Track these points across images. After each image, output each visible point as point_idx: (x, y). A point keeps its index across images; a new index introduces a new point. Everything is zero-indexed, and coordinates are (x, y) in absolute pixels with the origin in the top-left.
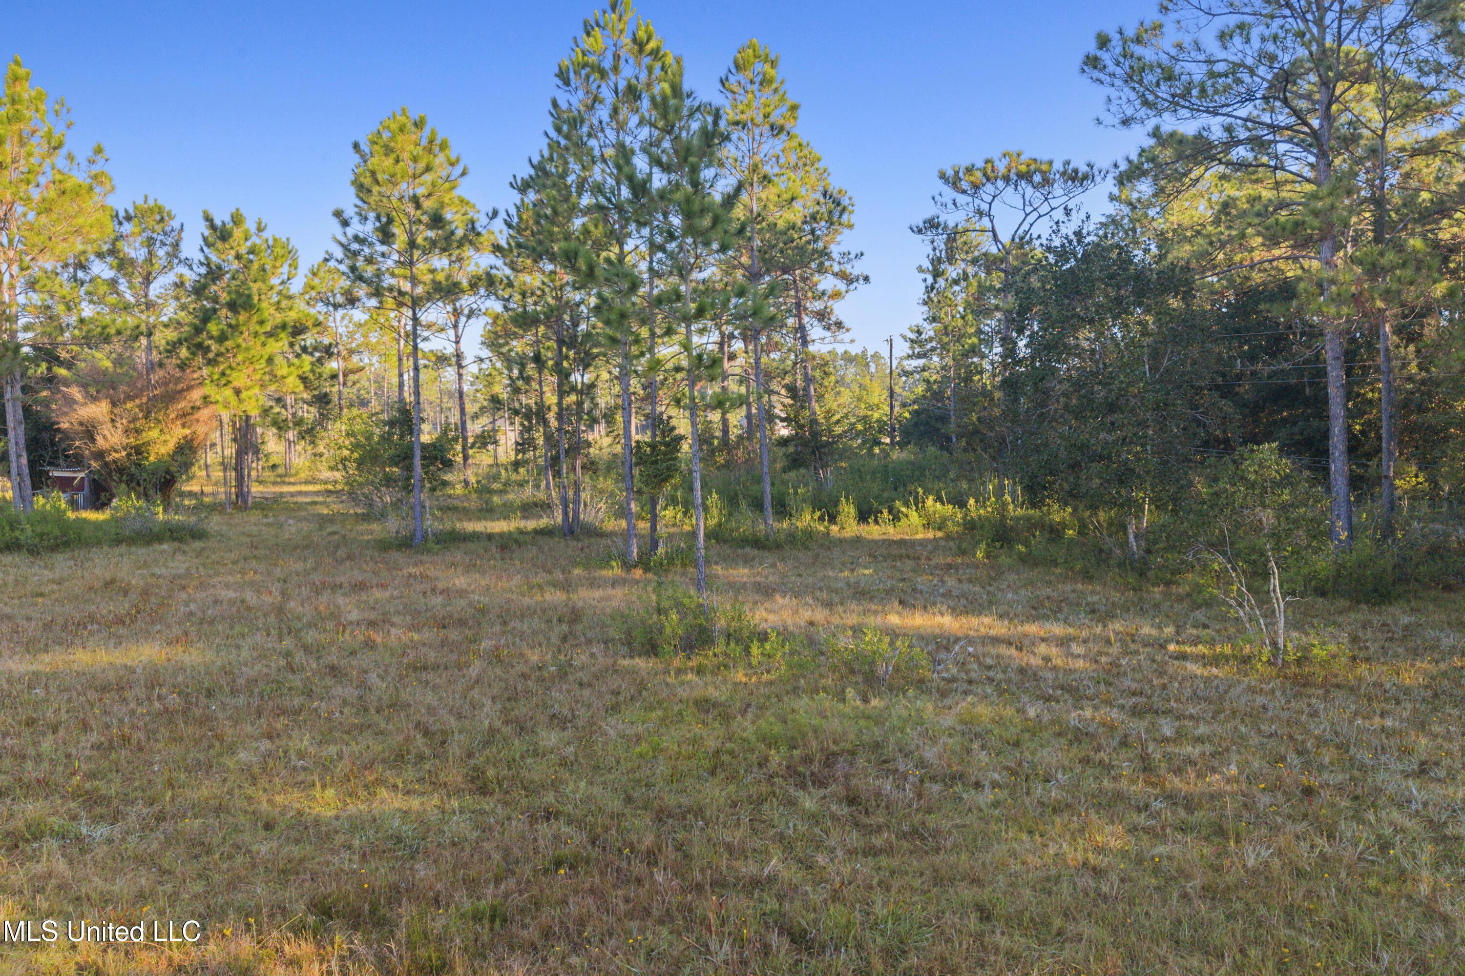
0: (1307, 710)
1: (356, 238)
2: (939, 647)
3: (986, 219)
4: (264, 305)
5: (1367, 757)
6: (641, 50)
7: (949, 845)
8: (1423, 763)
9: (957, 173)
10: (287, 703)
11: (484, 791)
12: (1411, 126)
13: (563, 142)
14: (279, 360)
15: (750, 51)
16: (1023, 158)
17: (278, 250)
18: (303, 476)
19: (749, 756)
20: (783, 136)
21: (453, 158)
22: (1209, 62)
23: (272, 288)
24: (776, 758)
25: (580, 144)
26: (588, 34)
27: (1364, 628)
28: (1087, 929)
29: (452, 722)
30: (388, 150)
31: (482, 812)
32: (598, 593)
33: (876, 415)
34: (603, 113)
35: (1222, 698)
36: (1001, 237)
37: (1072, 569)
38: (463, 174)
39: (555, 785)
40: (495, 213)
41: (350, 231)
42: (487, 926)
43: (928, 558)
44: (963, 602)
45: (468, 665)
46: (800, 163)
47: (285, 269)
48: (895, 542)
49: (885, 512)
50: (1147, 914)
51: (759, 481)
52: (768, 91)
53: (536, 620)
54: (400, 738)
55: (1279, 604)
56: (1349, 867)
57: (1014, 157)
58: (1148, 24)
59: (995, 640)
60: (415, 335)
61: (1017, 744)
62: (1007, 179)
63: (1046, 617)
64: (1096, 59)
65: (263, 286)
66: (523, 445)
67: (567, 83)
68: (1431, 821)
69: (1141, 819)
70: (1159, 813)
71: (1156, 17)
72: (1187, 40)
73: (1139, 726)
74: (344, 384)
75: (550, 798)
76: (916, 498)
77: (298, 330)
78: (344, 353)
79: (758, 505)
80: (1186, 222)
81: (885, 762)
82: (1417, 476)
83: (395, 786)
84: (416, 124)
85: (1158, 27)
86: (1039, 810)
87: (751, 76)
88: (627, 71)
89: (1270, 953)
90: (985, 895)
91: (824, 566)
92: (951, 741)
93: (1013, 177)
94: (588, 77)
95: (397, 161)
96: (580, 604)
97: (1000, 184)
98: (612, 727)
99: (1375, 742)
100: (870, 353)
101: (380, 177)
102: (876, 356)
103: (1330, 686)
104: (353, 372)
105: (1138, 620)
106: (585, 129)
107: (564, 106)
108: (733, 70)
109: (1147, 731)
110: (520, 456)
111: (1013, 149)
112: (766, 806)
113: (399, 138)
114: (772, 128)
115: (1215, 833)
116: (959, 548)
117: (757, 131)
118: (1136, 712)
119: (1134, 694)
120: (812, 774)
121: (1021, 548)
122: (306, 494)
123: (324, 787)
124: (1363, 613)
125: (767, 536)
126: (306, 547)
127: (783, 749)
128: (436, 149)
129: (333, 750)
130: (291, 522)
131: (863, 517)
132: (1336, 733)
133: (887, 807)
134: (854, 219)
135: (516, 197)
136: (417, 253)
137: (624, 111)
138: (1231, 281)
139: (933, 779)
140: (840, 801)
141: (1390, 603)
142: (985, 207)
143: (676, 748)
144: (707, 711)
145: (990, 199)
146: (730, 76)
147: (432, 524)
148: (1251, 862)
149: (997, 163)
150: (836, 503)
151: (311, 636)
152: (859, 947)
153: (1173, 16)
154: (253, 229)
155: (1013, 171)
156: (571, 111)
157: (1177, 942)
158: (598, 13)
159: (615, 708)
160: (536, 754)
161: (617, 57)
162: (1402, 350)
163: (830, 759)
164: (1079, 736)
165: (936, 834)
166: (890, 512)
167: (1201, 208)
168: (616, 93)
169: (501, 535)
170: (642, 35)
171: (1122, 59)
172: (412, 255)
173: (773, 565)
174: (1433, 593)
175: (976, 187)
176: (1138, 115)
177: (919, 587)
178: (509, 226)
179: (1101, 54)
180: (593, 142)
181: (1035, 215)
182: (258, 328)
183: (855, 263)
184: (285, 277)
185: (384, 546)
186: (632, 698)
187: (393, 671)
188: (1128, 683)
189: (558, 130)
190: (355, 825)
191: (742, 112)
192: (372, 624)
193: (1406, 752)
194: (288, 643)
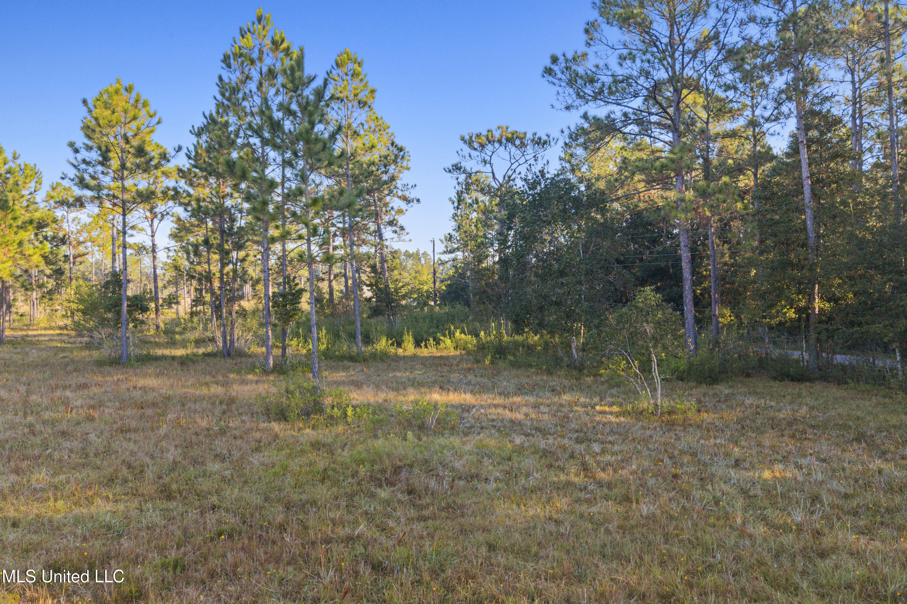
0: (674, 437)
1: (84, 161)
2: (463, 410)
3: (488, 166)
4: (16, 207)
5: (706, 458)
6: (277, 48)
7: (470, 512)
8: (737, 461)
9: (471, 137)
10: (30, 452)
11: (170, 497)
12: (722, 122)
13: (226, 102)
14: (26, 245)
15: (346, 56)
16: (510, 130)
17: (28, 172)
18: (42, 325)
19: (346, 471)
20: (366, 108)
21: (152, 113)
22: (613, 76)
23: (23, 196)
24: (362, 471)
25: (237, 104)
26: (243, 37)
27: (704, 396)
28: (551, 552)
29: (148, 460)
30: (107, 106)
31: (168, 510)
32: (247, 388)
33: (425, 288)
34: (253, 86)
35: (627, 432)
36: (497, 176)
37: (541, 369)
38: (159, 123)
39: (218, 492)
40: (180, 149)
41: (80, 157)
42: (171, 573)
43: (457, 365)
44: (478, 387)
45: (158, 428)
46: (377, 129)
47: (33, 184)
48: (437, 357)
49: (431, 340)
50: (586, 542)
51: (353, 323)
52: (356, 81)
53: (205, 403)
54: (111, 470)
55: (658, 379)
56: (698, 512)
57: (505, 129)
58: (579, 53)
59: (496, 406)
60: (125, 233)
61: (510, 459)
62: (500, 142)
63: (526, 394)
64: (551, 69)
65: (17, 196)
66: (197, 301)
67: (229, 66)
68: (742, 489)
69: (582, 495)
70: (592, 491)
71: (585, 49)
72: (601, 64)
73: (580, 448)
74: (74, 263)
75: (214, 499)
76: (450, 332)
77: (41, 225)
78: (74, 243)
79: (352, 336)
80: (603, 174)
81: (431, 470)
82: (730, 316)
83: (107, 497)
84: (126, 90)
85: (585, 55)
86: (523, 492)
87: (346, 71)
88: (268, 61)
89: (656, 557)
90: (491, 538)
91: (394, 370)
92: (471, 457)
93: (504, 141)
94: (242, 63)
95: (113, 112)
96: (234, 394)
97: (497, 145)
98: (256, 459)
99: (711, 451)
100: (421, 252)
101: (101, 122)
102: (425, 254)
103: (686, 425)
104: (80, 256)
105: (578, 394)
106: (240, 95)
107: (226, 80)
108: (335, 67)
109: (585, 450)
110: (194, 309)
111: (504, 124)
112: (357, 498)
113: (115, 98)
114: (359, 102)
115: (625, 500)
116: (475, 359)
117: (350, 105)
118: (578, 441)
119: (577, 431)
120: (386, 479)
121: (512, 358)
122: (45, 335)
123: (56, 500)
124: (703, 388)
125: (358, 354)
126: (46, 365)
127: (368, 466)
128: (140, 105)
129: (62, 477)
130: (34, 351)
131: (417, 344)
132: (690, 448)
133: (432, 494)
134: (410, 164)
135: (194, 139)
136: (126, 173)
137: (266, 84)
138: (628, 208)
139: (460, 478)
140: (403, 492)
141: (718, 384)
142: (488, 158)
143: (298, 469)
144: (319, 450)
145: (490, 154)
146: (333, 71)
147: (134, 351)
148: (645, 513)
149: (494, 132)
150: (401, 335)
151: (47, 415)
152: (415, 568)
153: (593, 49)
154: (10, 157)
155: (504, 137)
156: (230, 83)
157: (604, 556)
158: (250, 24)
159: (258, 450)
160: (204, 475)
161: (261, 52)
162: (721, 247)
163: (397, 470)
164: (545, 453)
165: (462, 506)
166: (434, 340)
167: (611, 167)
168: (261, 74)
169: (181, 357)
170: (277, 38)
171: (565, 70)
172: (123, 174)
173: (362, 371)
174: (741, 378)
175: (482, 146)
176: (575, 104)
177: (452, 380)
178: (189, 158)
179: (553, 67)
180: (245, 103)
181: (517, 164)
182: (12, 222)
183: (411, 190)
184: (33, 190)
185: (100, 364)
186: (270, 444)
187: (106, 434)
188: (573, 425)
189: (223, 95)
190: (78, 521)
191: (341, 92)
192: (93, 407)
193: (727, 455)
194: (30, 419)
